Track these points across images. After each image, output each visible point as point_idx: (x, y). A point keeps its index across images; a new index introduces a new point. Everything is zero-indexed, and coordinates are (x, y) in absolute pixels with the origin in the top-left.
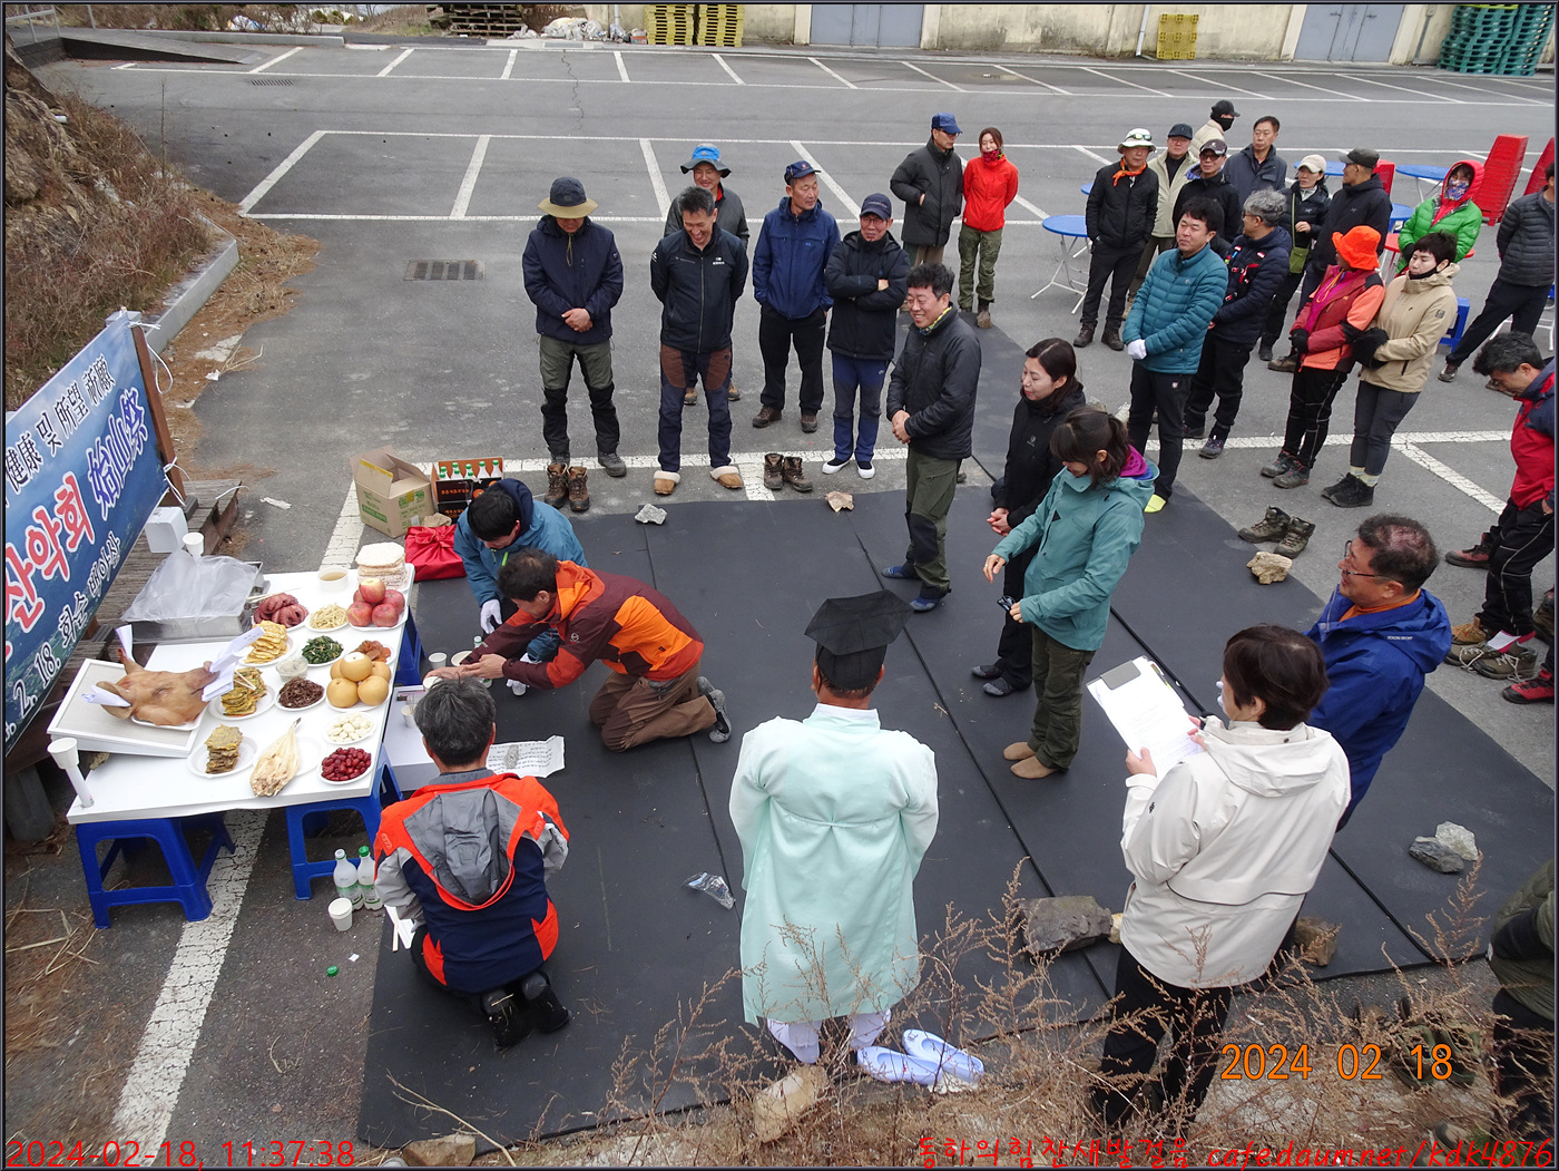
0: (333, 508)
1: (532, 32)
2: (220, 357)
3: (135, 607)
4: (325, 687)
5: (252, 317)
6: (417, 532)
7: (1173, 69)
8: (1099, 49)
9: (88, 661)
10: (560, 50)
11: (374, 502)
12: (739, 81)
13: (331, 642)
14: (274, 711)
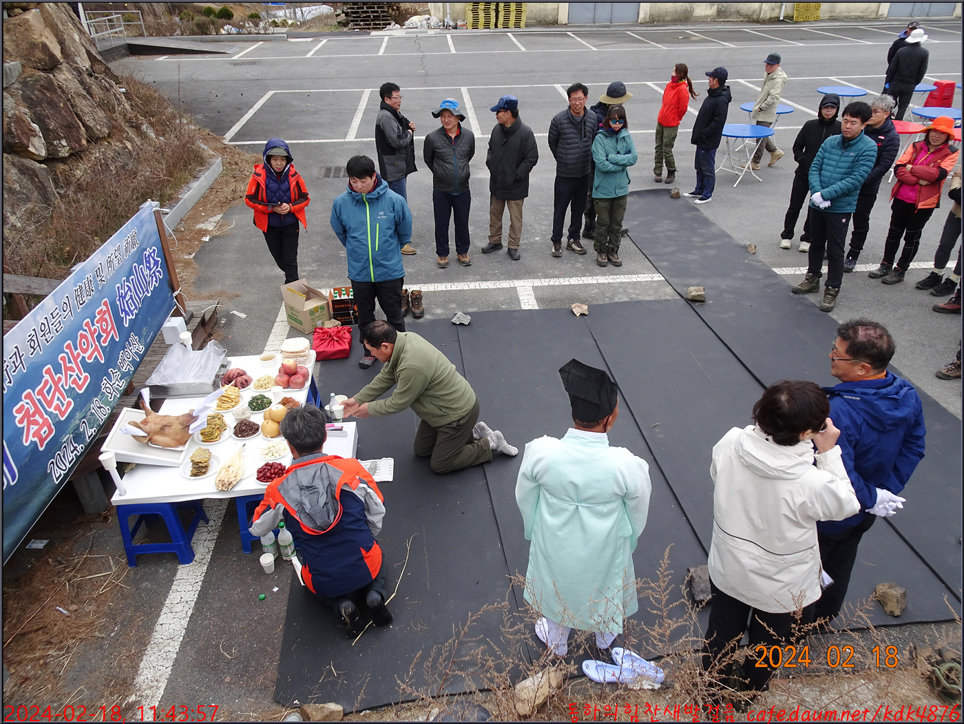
0: (272, 317)
1: (398, 26)
2: (210, 227)
3: (153, 376)
4: (260, 425)
5: (229, 203)
6: (321, 331)
7: (805, 27)
8: (755, 17)
9: (125, 409)
10: (414, 35)
11: (296, 313)
12: (523, 49)
13: (265, 398)
14: (231, 438)
